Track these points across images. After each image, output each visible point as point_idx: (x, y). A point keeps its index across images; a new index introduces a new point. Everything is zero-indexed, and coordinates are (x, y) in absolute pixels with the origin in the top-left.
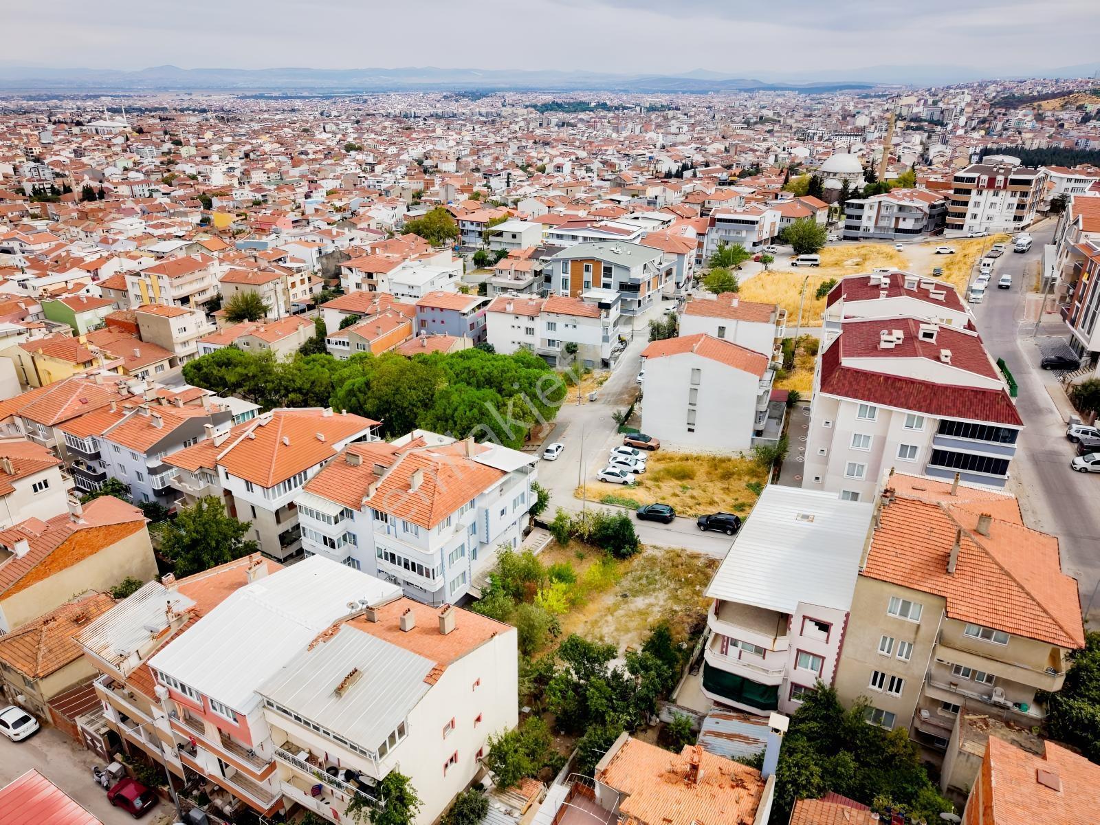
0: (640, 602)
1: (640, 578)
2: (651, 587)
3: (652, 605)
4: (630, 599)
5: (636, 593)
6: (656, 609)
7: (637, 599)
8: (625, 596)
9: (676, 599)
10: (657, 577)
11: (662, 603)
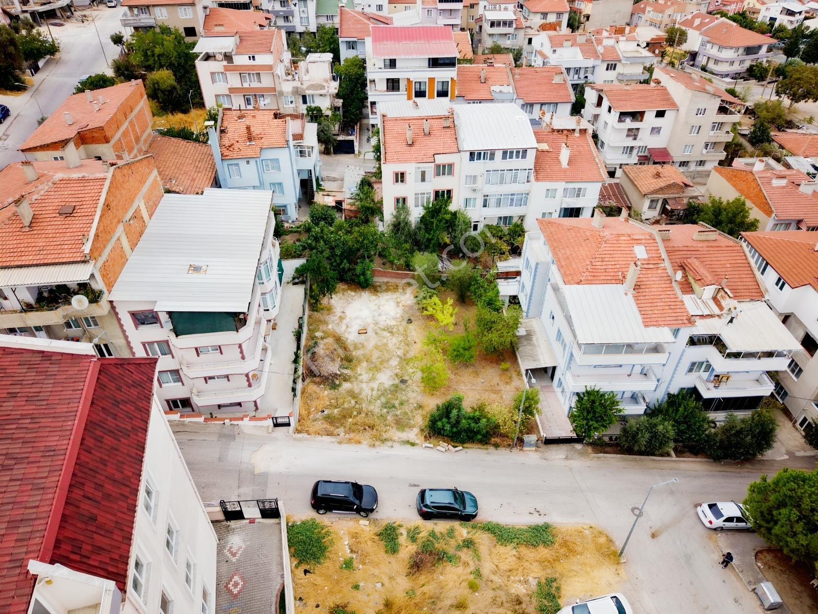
0: (385, 379)
1: (402, 404)
2: (383, 400)
3: (373, 379)
4: (397, 381)
5: (395, 389)
6: (365, 377)
7: (391, 383)
8: (403, 381)
9: (352, 394)
10: (385, 410)
11: (364, 386)
